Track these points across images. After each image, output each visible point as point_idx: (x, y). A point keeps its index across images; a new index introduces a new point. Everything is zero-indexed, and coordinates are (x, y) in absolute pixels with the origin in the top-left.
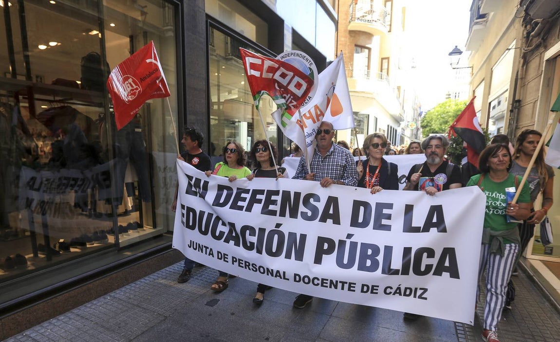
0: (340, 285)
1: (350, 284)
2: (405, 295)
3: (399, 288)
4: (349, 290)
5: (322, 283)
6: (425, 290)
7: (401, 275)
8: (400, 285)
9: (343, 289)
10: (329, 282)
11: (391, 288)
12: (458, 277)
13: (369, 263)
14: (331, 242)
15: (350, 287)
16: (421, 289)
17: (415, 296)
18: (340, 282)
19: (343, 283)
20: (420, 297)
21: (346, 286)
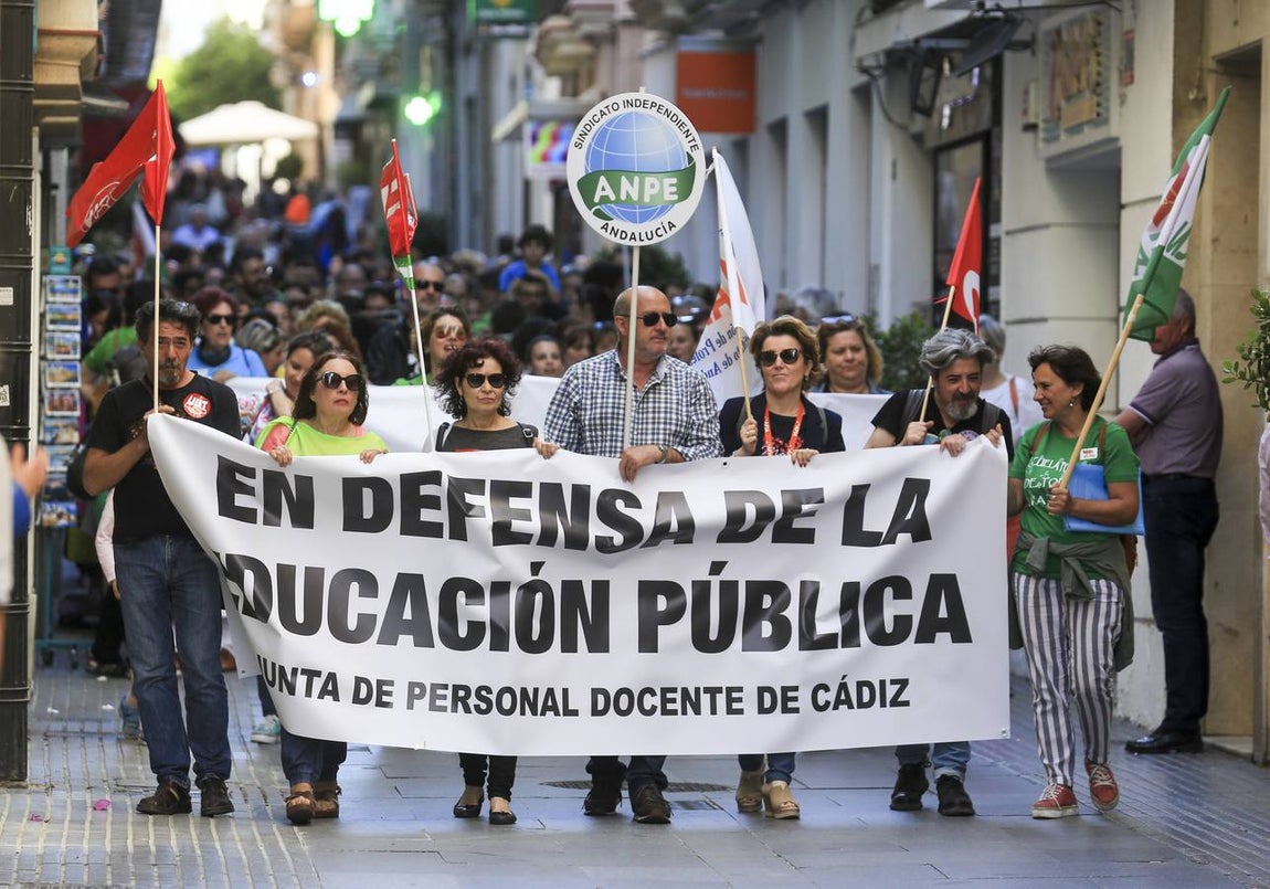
0: (705, 699)
1: (730, 690)
2: (861, 705)
3: (843, 687)
4: (730, 711)
5: (665, 701)
6: (903, 683)
7: (843, 647)
8: (844, 677)
9: (714, 711)
10: (678, 696)
11: (826, 689)
12: (969, 640)
13: (767, 629)
14: (672, 590)
15: (730, 700)
16: (893, 682)
17: (883, 705)
18: (707, 690)
19: (713, 692)
20: (895, 703)
21: (721, 699)
